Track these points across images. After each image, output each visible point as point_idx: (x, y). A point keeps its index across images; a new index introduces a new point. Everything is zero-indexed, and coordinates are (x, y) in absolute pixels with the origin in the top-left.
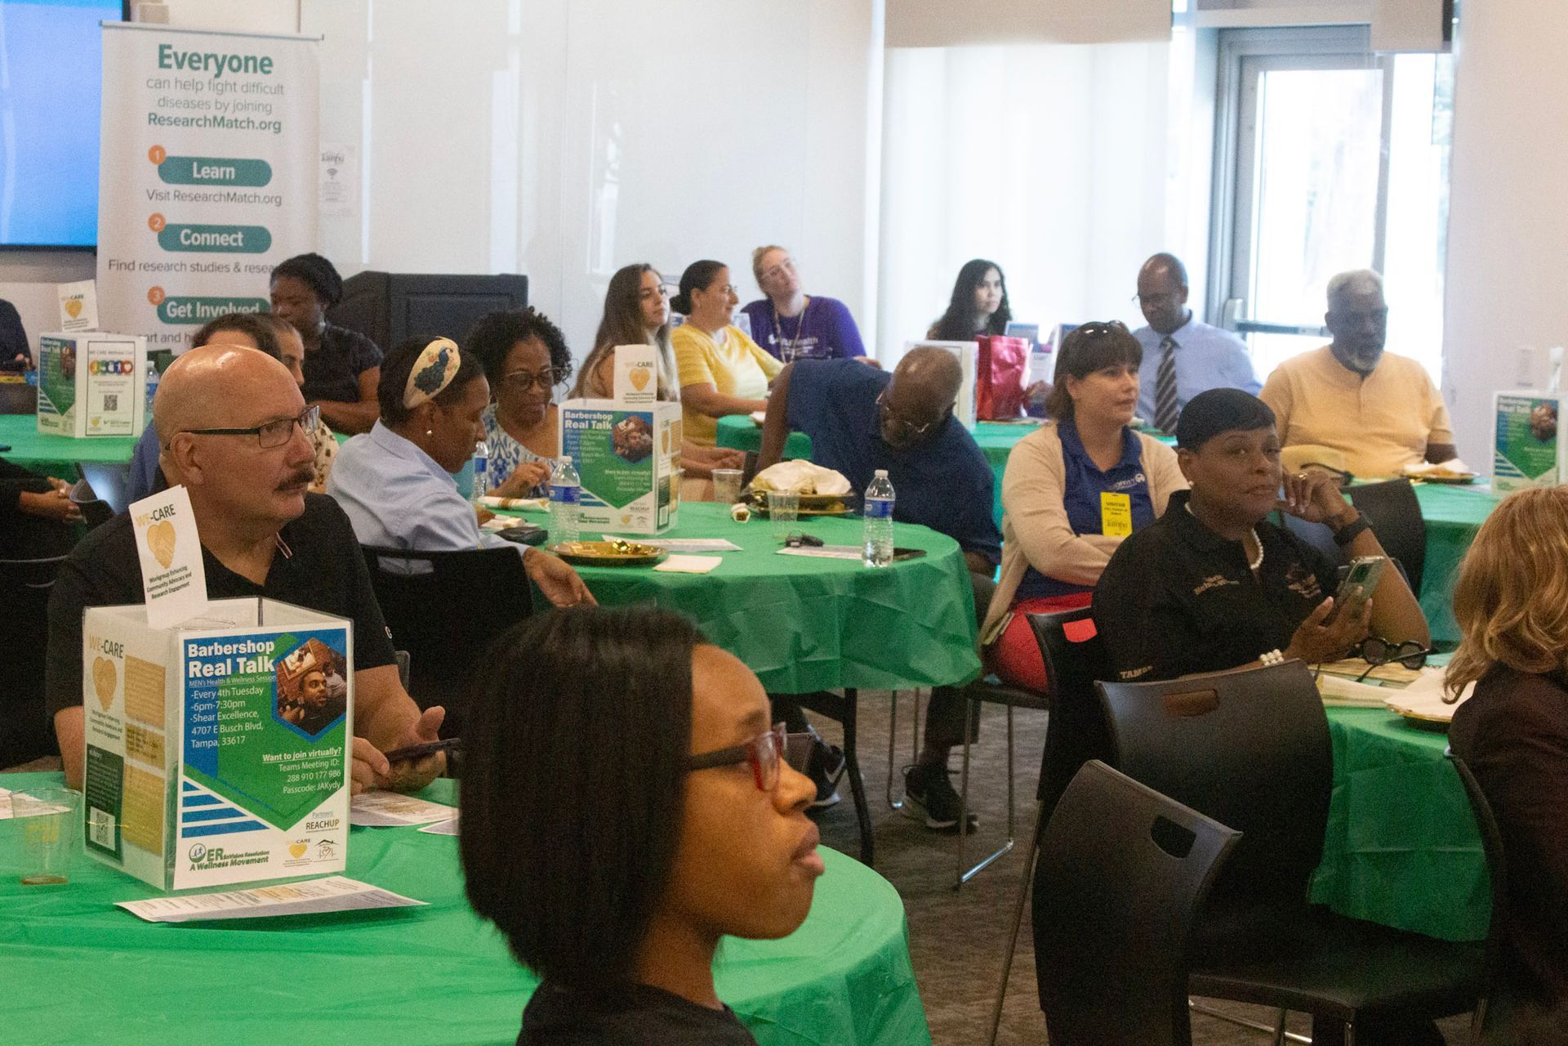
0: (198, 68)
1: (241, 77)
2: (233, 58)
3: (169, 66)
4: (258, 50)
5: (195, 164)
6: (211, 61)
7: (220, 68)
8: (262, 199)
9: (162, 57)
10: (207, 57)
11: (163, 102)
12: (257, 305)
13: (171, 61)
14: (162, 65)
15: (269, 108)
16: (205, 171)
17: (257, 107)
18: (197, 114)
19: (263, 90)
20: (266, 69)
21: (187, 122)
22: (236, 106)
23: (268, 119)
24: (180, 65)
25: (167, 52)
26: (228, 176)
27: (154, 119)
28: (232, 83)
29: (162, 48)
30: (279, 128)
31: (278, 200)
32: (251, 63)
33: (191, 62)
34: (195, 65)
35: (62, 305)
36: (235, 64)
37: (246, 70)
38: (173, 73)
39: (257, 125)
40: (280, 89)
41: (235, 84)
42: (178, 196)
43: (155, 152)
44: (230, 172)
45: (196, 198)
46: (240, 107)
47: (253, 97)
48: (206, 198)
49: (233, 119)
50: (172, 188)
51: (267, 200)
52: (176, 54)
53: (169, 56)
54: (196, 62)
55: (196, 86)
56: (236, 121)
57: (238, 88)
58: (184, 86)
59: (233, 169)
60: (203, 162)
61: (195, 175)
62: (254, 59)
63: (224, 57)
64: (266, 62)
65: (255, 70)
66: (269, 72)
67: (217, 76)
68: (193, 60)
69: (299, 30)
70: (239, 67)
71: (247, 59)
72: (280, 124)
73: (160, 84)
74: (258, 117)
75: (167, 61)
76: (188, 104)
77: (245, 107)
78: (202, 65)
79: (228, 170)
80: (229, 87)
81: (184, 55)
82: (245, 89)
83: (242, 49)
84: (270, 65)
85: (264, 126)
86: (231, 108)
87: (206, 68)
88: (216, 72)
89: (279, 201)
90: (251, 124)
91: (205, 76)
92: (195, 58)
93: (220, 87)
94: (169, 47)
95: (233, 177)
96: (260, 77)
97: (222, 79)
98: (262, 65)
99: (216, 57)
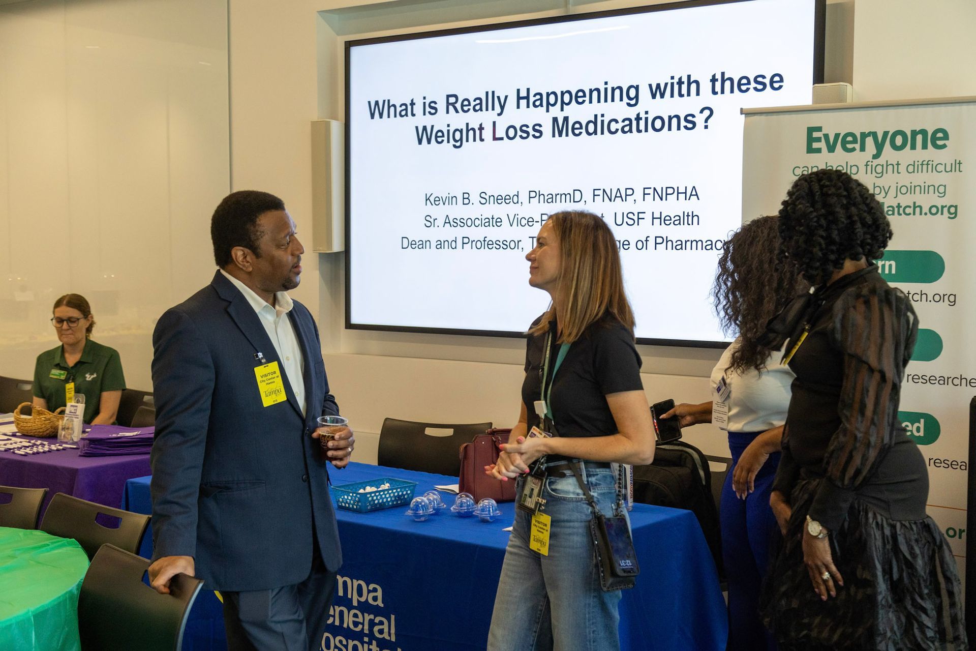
0: (854, 149)
1: (907, 156)
2: (896, 134)
3: (819, 151)
4: (929, 120)
6: (869, 141)
7: (880, 147)
8: (930, 298)
9: (810, 140)
10: (864, 136)
12: (922, 421)
13: (822, 145)
14: (810, 150)
15: (942, 189)
17: (925, 189)
19: (935, 169)
20: (940, 143)
22: (898, 190)
23: (940, 202)
24: (831, 149)
25: (816, 135)
26: (887, 272)
28: (895, 163)
29: (811, 130)
30: (956, 213)
31: (952, 298)
32: (919, 138)
33: (844, 143)
34: (849, 146)
36: (899, 140)
37: (913, 147)
38: (823, 158)
39: (925, 209)
40: (957, 165)
41: (898, 164)
44: (890, 266)
46: (904, 190)
47: (920, 178)
49: (895, 205)
51: (937, 298)
52: (826, 136)
53: (818, 140)
54: (850, 142)
56: (899, 206)
57: (902, 168)
59: (893, 263)
62: (924, 132)
63: (886, 134)
64: (940, 135)
65: (925, 147)
66: (944, 146)
67: (876, 157)
68: (846, 141)
70: (904, 144)
71: (914, 133)
72: (956, 207)
74: (926, 201)
75: (815, 145)
77: (911, 190)
78: (857, 146)
79: (887, 263)
80: (890, 167)
81: (837, 136)
82: (911, 169)
83: (908, 121)
84: (946, 137)
85: (935, 210)
86: (892, 192)
87: (863, 149)
88: (875, 152)
89: (952, 300)
90: (918, 210)
91: (860, 158)
92: (850, 139)
93: (879, 169)
94: (819, 129)
95: (893, 272)
96: (931, 153)
97: (881, 160)
98: (934, 139)
99: (874, 135)
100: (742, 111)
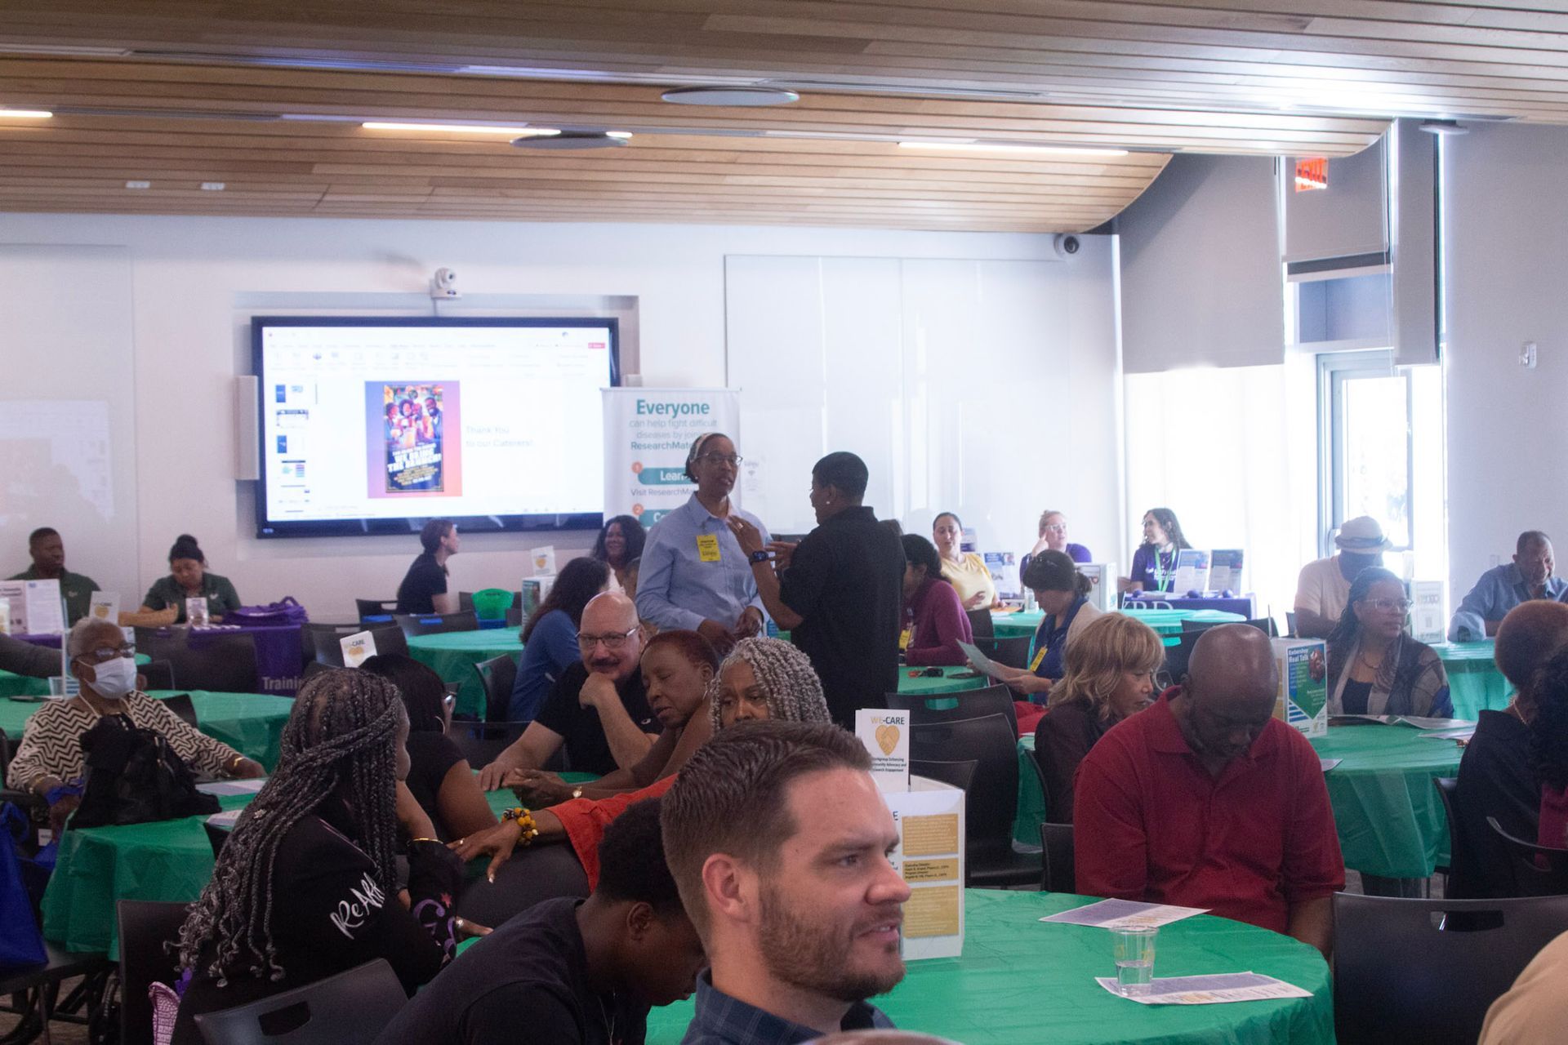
0: (662, 413)
1: (689, 417)
2: (684, 405)
3: (643, 413)
4: (700, 400)
5: (662, 473)
6: (670, 408)
7: (676, 412)
9: (639, 407)
10: (667, 406)
11: (640, 435)
13: (646, 410)
14: (639, 412)
16: (669, 477)
18: (662, 441)
19: (704, 424)
20: (705, 411)
21: (657, 447)
24: (650, 412)
25: (642, 404)
27: (635, 446)
29: (639, 402)
32: (695, 408)
33: (657, 409)
34: (660, 411)
35: (534, 561)
36: (685, 409)
37: (692, 413)
38: (646, 417)
41: (685, 422)
42: (651, 492)
43: (636, 466)
45: (663, 493)
48: (669, 493)
50: (647, 487)
52: (648, 406)
53: (643, 407)
55: (660, 424)
57: (688, 424)
58: (654, 424)
60: (666, 471)
61: (662, 479)
62: (697, 405)
63: (678, 406)
64: (705, 407)
65: (698, 412)
66: (707, 413)
67: (675, 417)
68: (659, 408)
69: (727, 385)
70: (688, 411)
71: (693, 406)
73: (638, 424)
75: (642, 410)
76: (657, 435)
78: (664, 411)
80: (681, 423)
81: (653, 405)
82: (692, 424)
83: (690, 399)
84: (708, 408)
86: (683, 437)
87: (667, 412)
91: (667, 417)
93: (676, 424)
94: (643, 401)
96: (701, 416)
97: (677, 419)
98: (703, 409)
99: (673, 406)
100: (601, 389)
